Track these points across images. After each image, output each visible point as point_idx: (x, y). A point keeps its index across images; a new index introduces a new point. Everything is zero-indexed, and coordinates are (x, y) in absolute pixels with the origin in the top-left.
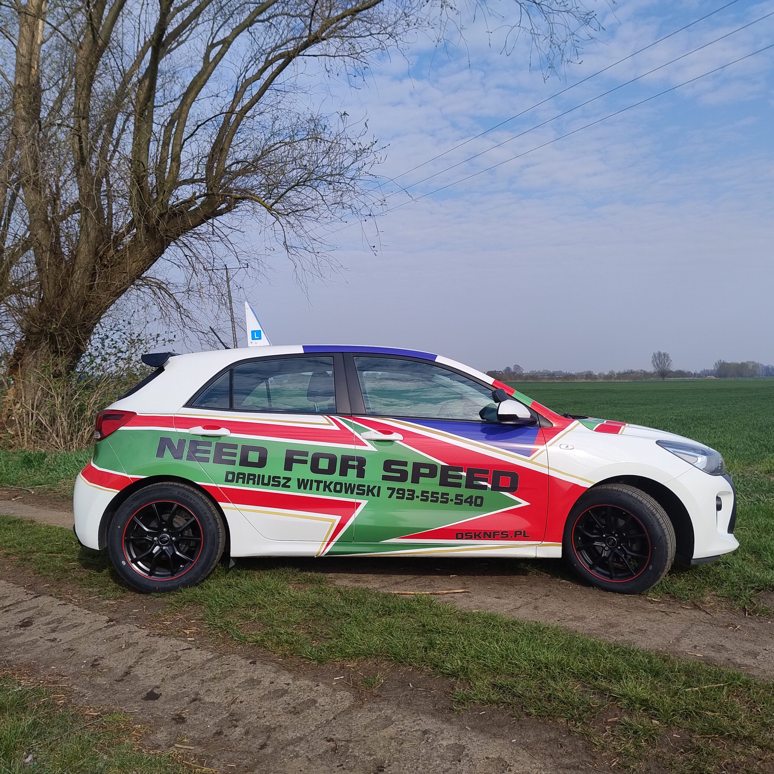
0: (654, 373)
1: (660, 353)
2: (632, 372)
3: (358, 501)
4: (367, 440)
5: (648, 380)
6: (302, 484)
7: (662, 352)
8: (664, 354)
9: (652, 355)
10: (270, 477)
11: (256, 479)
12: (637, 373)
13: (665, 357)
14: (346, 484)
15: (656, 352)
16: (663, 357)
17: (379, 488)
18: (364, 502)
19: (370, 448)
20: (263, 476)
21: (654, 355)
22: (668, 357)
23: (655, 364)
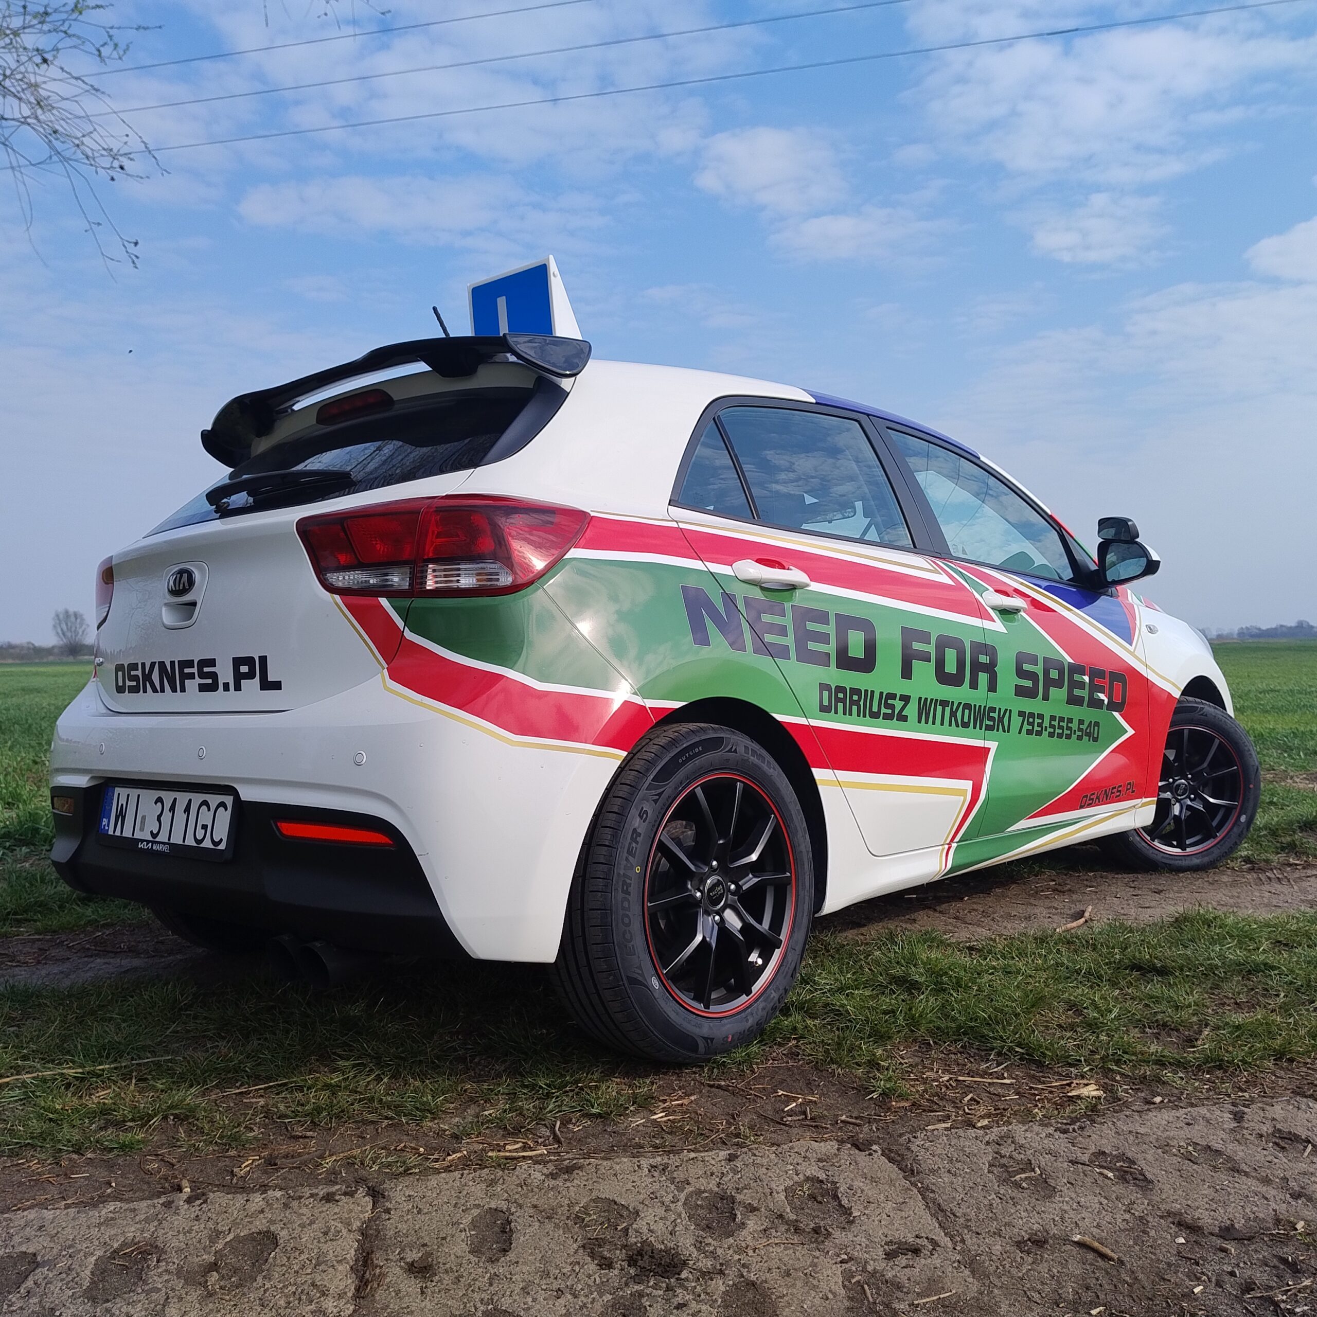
0: (53, 647)
1: (67, 612)
2: (11, 646)
3: (987, 744)
4: (992, 609)
5: (45, 660)
6: (926, 709)
7: (71, 610)
8: (76, 615)
9: (53, 615)
10: (881, 693)
11: (862, 703)
12: (21, 647)
13: (76, 619)
14: (975, 706)
15: (61, 609)
16: (73, 619)
17: (1010, 710)
18: (993, 745)
19: (997, 625)
20: (873, 692)
21: (57, 616)
22: (83, 620)
23: (59, 631)
